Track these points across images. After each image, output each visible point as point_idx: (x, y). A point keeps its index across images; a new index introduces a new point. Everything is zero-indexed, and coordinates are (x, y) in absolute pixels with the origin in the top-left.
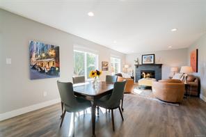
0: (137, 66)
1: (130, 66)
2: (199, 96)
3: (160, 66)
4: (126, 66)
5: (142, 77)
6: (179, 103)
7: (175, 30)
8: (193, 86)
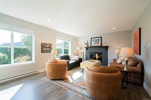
0: (87, 48)
1: (81, 48)
3: (107, 48)
4: (78, 48)
8: (135, 72)
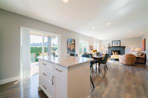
0: (109, 48)
1: (105, 48)
2: (145, 63)
3: (124, 47)
4: (102, 48)
5: (112, 54)
6: (133, 66)
7: (130, 30)
8: (142, 58)
